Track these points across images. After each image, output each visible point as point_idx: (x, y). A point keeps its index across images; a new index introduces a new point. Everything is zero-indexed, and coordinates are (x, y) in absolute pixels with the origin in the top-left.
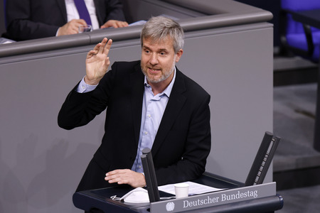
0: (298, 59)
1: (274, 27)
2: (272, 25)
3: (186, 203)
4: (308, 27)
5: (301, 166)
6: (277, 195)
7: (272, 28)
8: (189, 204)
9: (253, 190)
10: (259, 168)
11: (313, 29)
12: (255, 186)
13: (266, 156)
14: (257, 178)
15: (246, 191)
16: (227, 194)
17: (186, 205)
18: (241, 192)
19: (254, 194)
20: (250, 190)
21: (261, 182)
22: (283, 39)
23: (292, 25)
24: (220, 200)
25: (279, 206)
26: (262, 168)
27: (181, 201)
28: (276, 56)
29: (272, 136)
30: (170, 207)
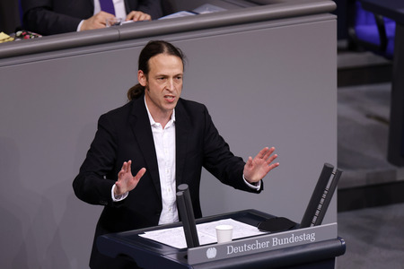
0: (369, 54)
1: (338, 19)
2: (336, 16)
3: (230, 248)
4: (381, 17)
5: (372, 182)
6: (339, 238)
7: (336, 21)
8: (234, 250)
9: (310, 232)
10: (318, 206)
11: (386, 19)
12: (312, 227)
13: (325, 192)
14: (315, 218)
15: (301, 233)
16: (279, 237)
17: (230, 251)
18: (296, 234)
19: (312, 238)
20: (307, 232)
21: (319, 222)
22: (352, 31)
23: (362, 15)
24: (270, 244)
25: (340, 251)
26: (320, 206)
27: (225, 246)
28: (340, 50)
29: (332, 169)
30: (212, 254)
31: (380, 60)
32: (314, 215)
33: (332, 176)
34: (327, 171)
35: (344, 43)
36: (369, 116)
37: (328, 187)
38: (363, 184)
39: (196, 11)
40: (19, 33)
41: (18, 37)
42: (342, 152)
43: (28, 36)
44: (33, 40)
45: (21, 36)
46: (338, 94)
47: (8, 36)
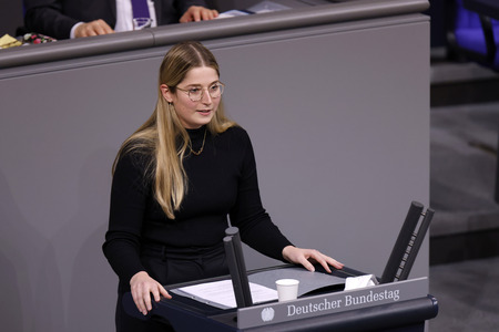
0: (472, 66)
1: (431, 21)
2: (428, 18)
3: (292, 308)
4: (488, 19)
5: (475, 228)
6: (429, 297)
7: (429, 23)
8: (296, 311)
9: (393, 289)
10: (403, 256)
11: (494, 21)
12: (396, 283)
13: (413, 238)
14: (400, 271)
15: (384, 290)
16: (354, 295)
17: (292, 312)
18: (375, 292)
19: (395, 296)
20: (389, 289)
21: (405, 277)
22: (451, 36)
23: (464, 16)
24: (343, 304)
25: (431, 313)
26: (406, 256)
27: (286, 305)
28: (434, 61)
29: (422, 209)
30: (268, 315)
31: (487, 73)
32: (398, 267)
33: (422, 218)
34: (415, 211)
35: (442, 52)
36: (472, 144)
37: (416, 231)
38: (464, 229)
39: (251, 10)
40: (27, 36)
41: (27, 41)
42: (436, 188)
43: (38, 40)
44: (45, 45)
45: (30, 40)
46: (432, 116)
47: (14, 40)
